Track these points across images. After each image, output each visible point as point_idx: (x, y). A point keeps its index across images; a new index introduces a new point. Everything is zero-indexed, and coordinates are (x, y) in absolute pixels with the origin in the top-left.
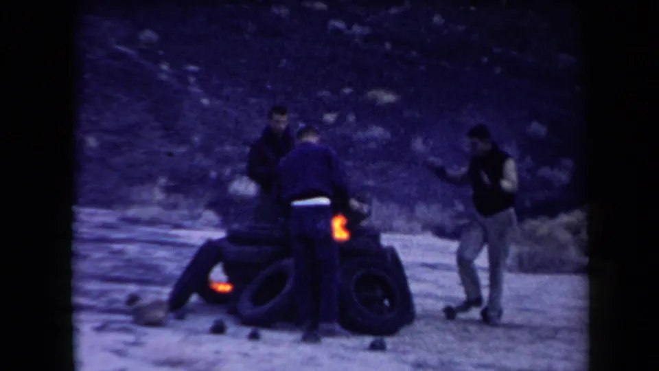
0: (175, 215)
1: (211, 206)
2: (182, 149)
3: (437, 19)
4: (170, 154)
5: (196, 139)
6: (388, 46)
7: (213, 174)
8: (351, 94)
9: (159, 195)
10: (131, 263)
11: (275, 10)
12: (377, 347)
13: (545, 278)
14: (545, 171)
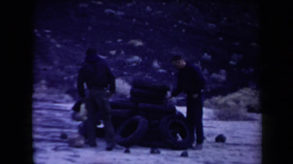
0: (53, 97)
1: (68, 92)
2: (50, 68)
3: (148, 8)
4: (45, 70)
5: (56, 62)
6: (134, 20)
7: (66, 78)
8: (121, 42)
9: (44, 88)
10: (48, 119)
11: (81, 5)
12: (184, 155)
13: (236, 123)
14: (215, 75)
